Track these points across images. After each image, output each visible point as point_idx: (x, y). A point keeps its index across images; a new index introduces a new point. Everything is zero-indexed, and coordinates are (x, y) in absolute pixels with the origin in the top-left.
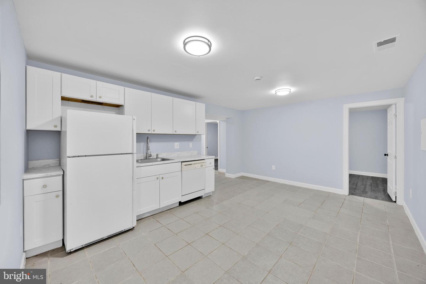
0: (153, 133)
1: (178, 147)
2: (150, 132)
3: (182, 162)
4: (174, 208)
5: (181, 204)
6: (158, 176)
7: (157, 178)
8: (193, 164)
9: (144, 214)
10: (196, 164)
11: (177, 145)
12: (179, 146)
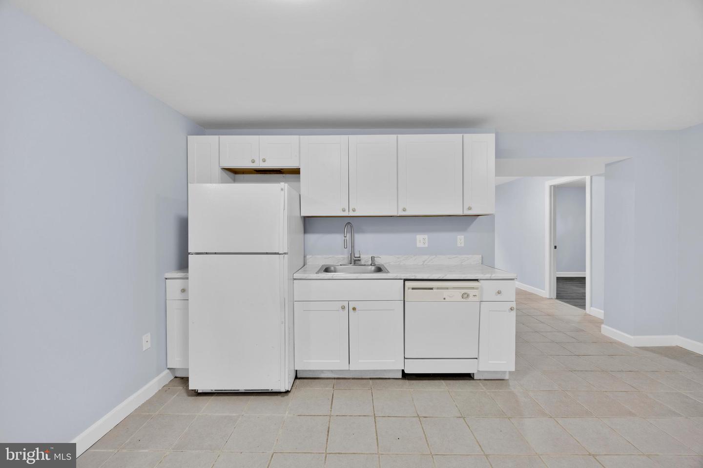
0: (352, 214)
1: (426, 245)
2: (346, 214)
3: (405, 280)
4: (389, 378)
5: (406, 376)
6: (346, 304)
7: (343, 308)
8: (438, 288)
9: (322, 371)
10: (447, 288)
11: (422, 239)
12: (427, 242)
